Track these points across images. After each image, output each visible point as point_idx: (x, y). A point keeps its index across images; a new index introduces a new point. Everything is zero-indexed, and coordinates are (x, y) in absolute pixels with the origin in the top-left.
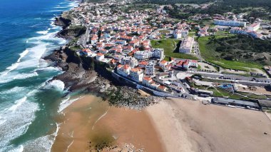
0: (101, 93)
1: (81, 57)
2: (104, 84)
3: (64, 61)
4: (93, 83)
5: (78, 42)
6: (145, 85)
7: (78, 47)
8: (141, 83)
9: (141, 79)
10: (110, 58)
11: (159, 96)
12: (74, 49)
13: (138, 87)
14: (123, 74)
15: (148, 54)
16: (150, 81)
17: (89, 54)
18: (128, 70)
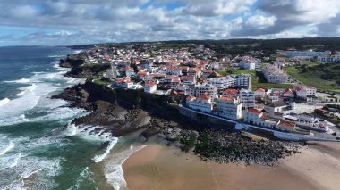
0: (173, 140)
1: (115, 90)
2: (170, 127)
3: (85, 99)
4: (148, 125)
5: (105, 75)
6: (251, 123)
7: (107, 80)
8: (241, 121)
9: (240, 114)
10: (166, 89)
11: (288, 141)
12: (100, 83)
13: (239, 127)
14: (203, 109)
15: (228, 81)
16: (261, 115)
17: (130, 85)
18: (209, 101)
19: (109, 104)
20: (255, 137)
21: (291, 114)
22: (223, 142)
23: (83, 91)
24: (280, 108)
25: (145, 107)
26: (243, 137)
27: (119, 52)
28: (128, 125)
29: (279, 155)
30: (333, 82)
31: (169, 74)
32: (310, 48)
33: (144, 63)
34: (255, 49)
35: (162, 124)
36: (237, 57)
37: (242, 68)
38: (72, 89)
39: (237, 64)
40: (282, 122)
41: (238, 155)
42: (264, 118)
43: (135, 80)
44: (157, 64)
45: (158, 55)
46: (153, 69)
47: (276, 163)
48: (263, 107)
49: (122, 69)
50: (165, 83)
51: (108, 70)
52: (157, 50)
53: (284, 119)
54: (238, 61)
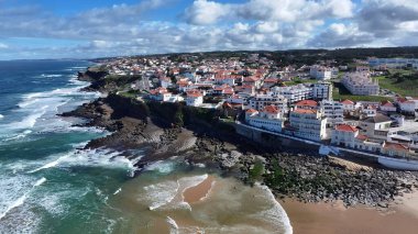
2: (224, 151)
3: (108, 116)
4: (192, 148)
5: (133, 86)
6: (342, 145)
7: (137, 92)
8: (327, 142)
9: (324, 134)
10: (217, 102)
11: (402, 170)
12: (127, 96)
13: (324, 150)
14: (270, 127)
15: (300, 91)
16: (356, 134)
17: (167, 97)
18: (278, 116)
19: (139, 121)
20: (351, 165)
21: (400, 133)
22: (304, 172)
23: (104, 107)
24: (383, 124)
25: (188, 125)
26: (332, 165)
27: (151, 63)
28: (165, 149)
29: (393, 191)
31: (219, 84)
32: (395, 56)
33: (183, 72)
36: (304, 67)
37: (313, 78)
38: (90, 104)
39: (305, 74)
40: (388, 143)
41: (330, 190)
43: (174, 91)
44: (200, 73)
45: (202, 65)
46: (198, 78)
47: (392, 204)
48: (356, 123)
49: (156, 80)
50: (214, 95)
51: (137, 82)
52: (199, 60)
53: (390, 140)
54: (307, 70)
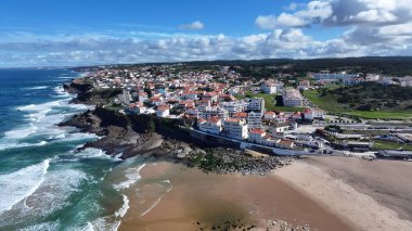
0: (180, 159)
2: (180, 148)
3: (97, 125)
4: (159, 147)
5: (116, 100)
6: (255, 142)
7: (119, 106)
8: (246, 140)
9: (245, 135)
10: (178, 114)
11: (285, 156)
12: (112, 109)
14: (212, 131)
16: (263, 135)
17: (143, 110)
18: (219, 123)
19: (121, 129)
20: (256, 154)
21: (293, 134)
22: (227, 159)
23: (93, 117)
25: (158, 131)
26: (246, 154)
27: (132, 76)
28: (140, 148)
29: (273, 167)
30: (347, 105)
31: (185, 98)
32: (343, 70)
33: (158, 87)
34: (285, 71)
35: (172, 146)
36: (262, 80)
37: (263, 92)
38: (82, 116)
39: (259, 88)
40: (282, 140)
42: (265, 138)
43: (147, 104)
44: (173, 88)
45: (176, 78)
46: (168, 94)
47: (268, 174)
48: (267, 127)
49: (135, 95)
50: (179, 108)
51: (119, 96)
52: (176, 72)
53: (284, 138)
54: (261, 84)
